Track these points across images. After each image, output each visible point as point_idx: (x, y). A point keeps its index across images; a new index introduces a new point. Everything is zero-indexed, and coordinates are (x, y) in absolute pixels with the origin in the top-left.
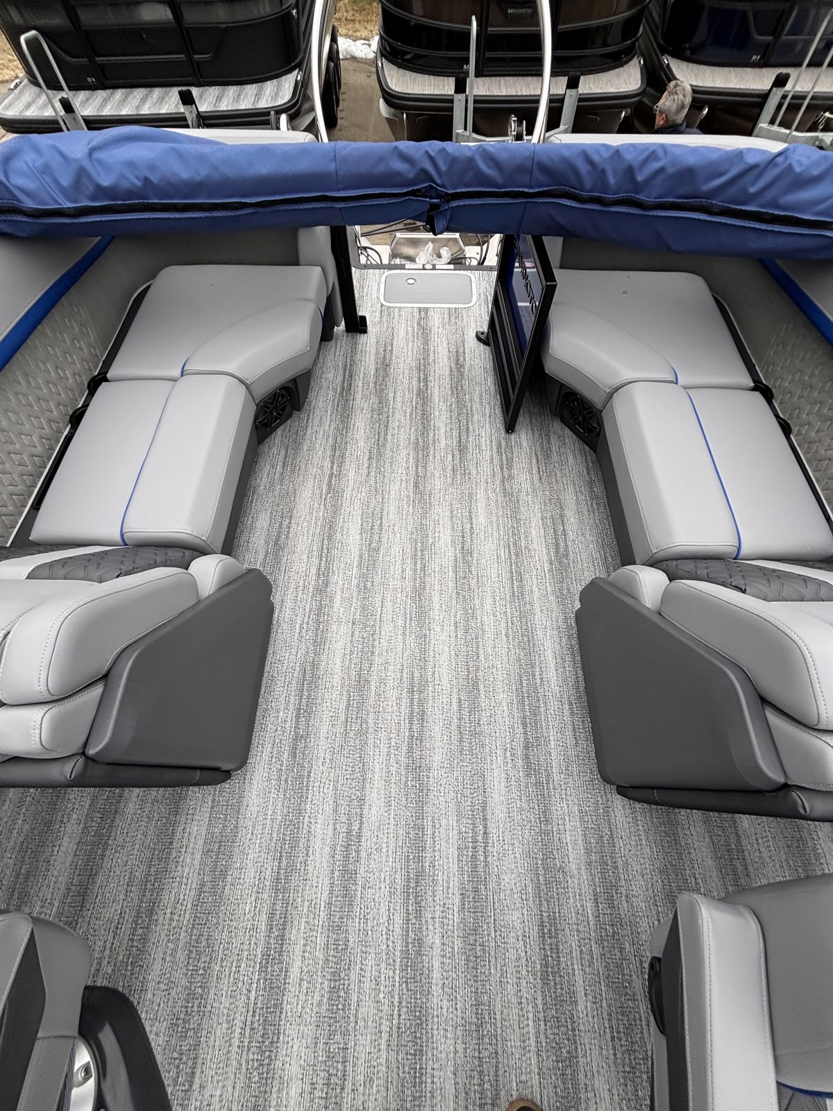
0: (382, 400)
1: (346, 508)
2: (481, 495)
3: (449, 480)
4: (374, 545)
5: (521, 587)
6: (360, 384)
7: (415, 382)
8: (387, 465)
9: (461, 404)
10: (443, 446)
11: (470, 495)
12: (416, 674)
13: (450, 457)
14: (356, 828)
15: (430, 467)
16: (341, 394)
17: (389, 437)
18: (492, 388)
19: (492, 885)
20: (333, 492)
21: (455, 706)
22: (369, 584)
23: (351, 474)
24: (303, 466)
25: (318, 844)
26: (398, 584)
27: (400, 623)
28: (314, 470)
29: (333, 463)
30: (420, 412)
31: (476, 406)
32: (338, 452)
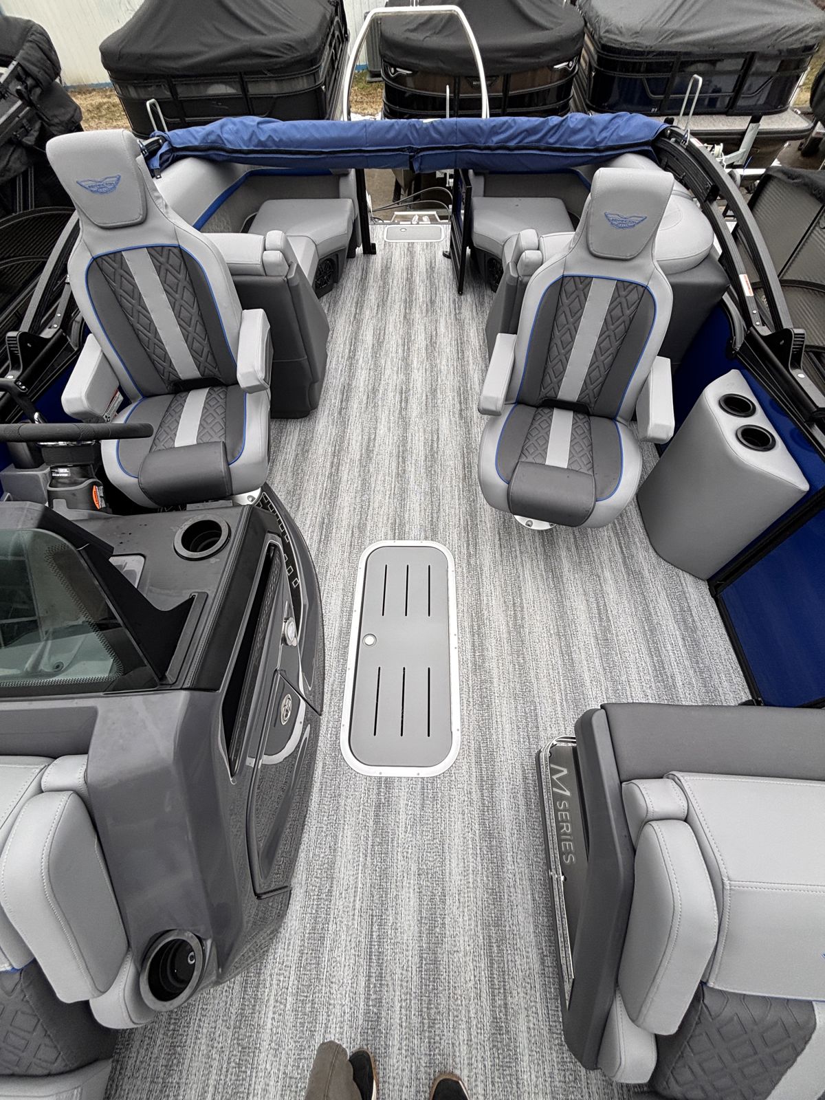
0: (385, 283)
1: (364, 327)
2: (442, 321)
3: (424, 315)
4: (381, 340)
5: (463, 355)
6: (372, 276)
7: (405, 275)
8: (388, 309)
9: (432, 284)
10: (421, 300)
11: (436, 321)
12: (404, 387)
13: (425, 305)
14: (373, 436)
15: (413, 310)
16: (361, 280)
17: (389, 298)
18: (452, 277)
19: (440, 453)
20: (357, 320)
21: (424, 397)
22: (378, 356)
23: (367, 313)
24: (339, 310)
25: (354, 442)
26: (394, 355)
27: (395, 369)
28: (345, 312)
29: (356, 309)
30: (407, 287)
31: (442, 283)
32: (360, 304)
